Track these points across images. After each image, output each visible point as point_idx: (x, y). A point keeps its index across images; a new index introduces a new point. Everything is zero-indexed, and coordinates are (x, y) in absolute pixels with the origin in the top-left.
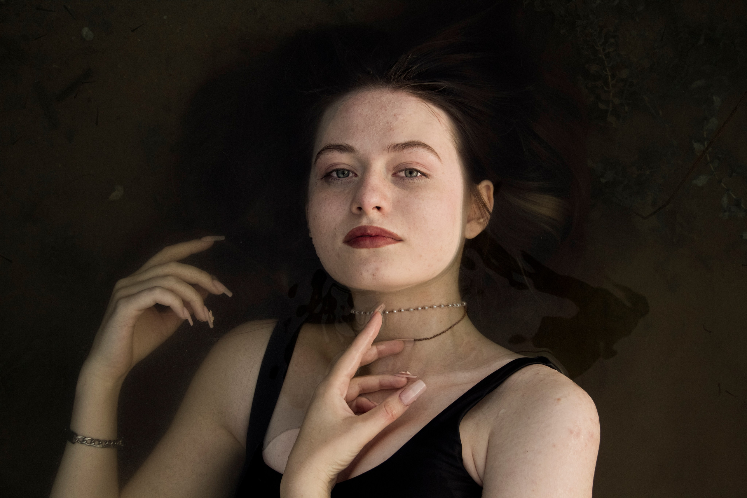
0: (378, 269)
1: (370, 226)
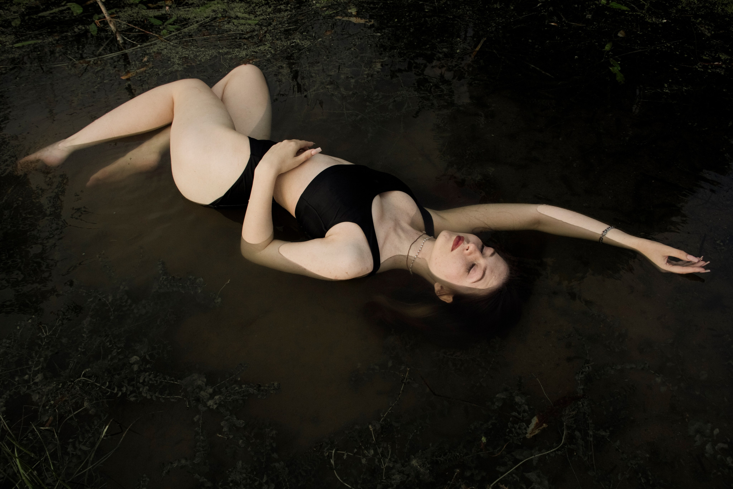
0: (446, 237)
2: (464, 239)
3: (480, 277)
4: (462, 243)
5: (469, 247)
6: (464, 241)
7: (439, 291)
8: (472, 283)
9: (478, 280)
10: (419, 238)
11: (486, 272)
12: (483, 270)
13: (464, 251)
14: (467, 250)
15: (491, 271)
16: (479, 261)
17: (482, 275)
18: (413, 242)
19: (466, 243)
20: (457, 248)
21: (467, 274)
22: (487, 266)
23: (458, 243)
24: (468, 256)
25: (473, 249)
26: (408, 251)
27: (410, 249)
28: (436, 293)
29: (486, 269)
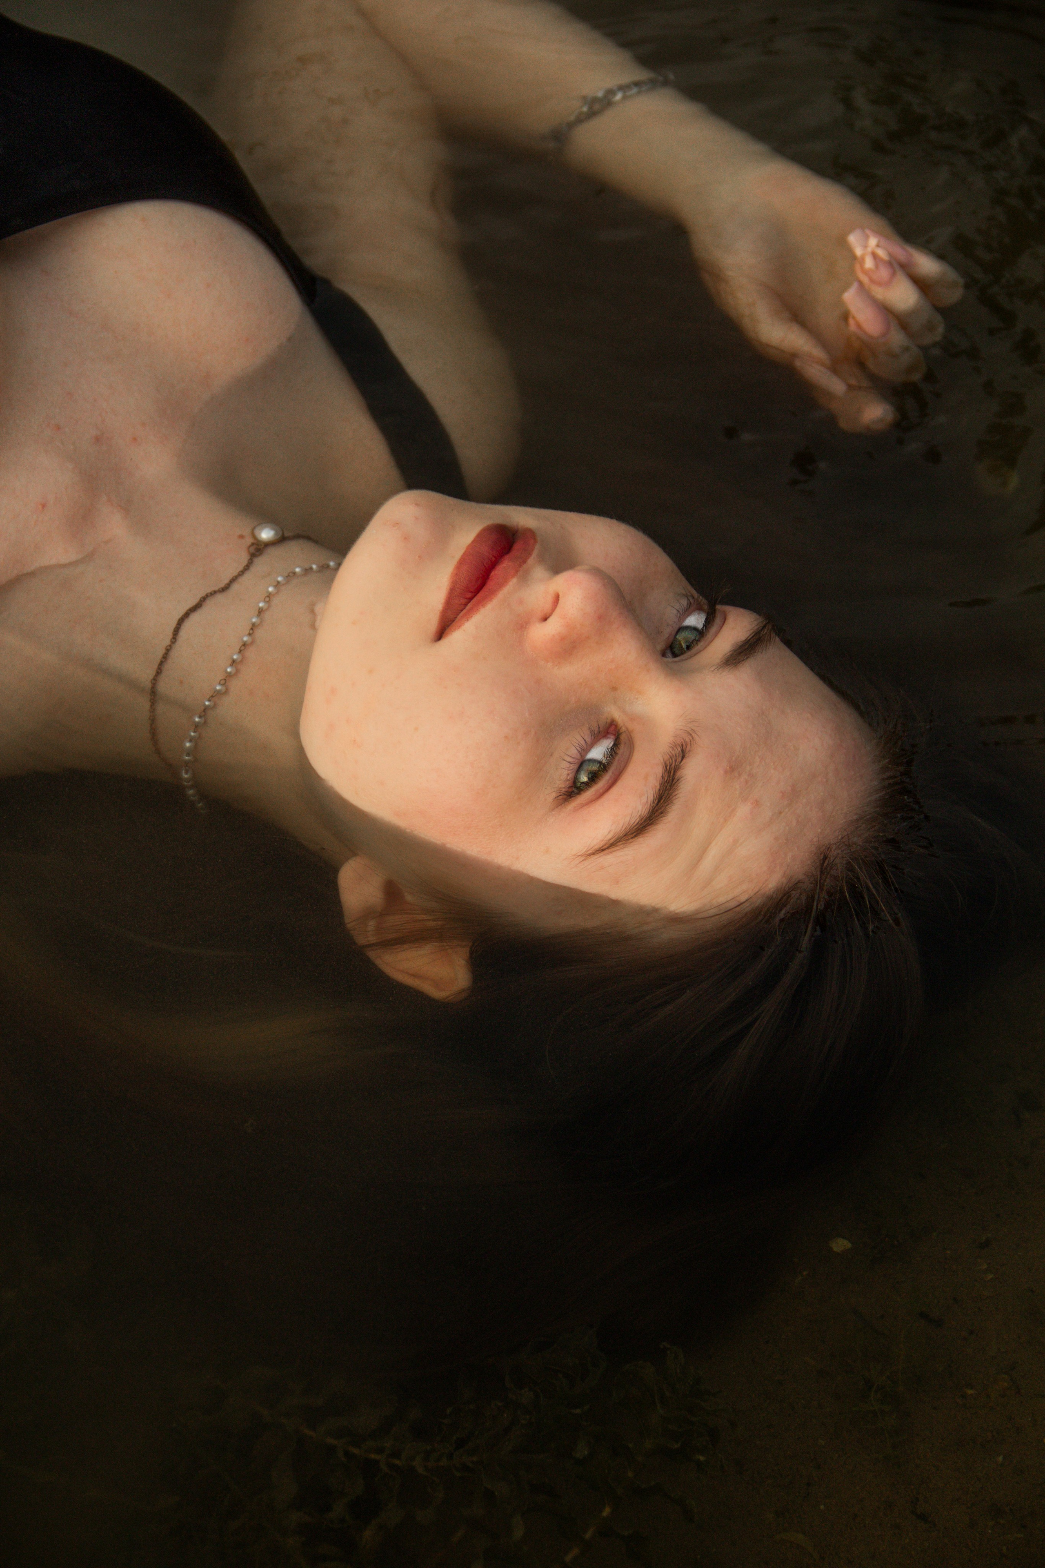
1: (517, 571)
2: (533, 549)
3: (640, 807)
4: (513, 577)
5: (557, 599)
6: (531, 561)
7: (368, 913)
8: (583, 858)
9: (625, 835)
10: (247, 568)
11: (682, 779)
12: (665, 762)
13: (525, 628)
14: (544, 623)
15: (728, 767)
16: (636, 697)
17: (652, 792)
18: (204, 599)
19: (539, 572)
20: (472, 617)
21: (549, 794)
22: (696, 733)
23: (493, 574)
24: (556, 666)
25: (584, 614)
26: (161, 652)
27: (173, 640)
28: (349, 926)
29: (687, 750)
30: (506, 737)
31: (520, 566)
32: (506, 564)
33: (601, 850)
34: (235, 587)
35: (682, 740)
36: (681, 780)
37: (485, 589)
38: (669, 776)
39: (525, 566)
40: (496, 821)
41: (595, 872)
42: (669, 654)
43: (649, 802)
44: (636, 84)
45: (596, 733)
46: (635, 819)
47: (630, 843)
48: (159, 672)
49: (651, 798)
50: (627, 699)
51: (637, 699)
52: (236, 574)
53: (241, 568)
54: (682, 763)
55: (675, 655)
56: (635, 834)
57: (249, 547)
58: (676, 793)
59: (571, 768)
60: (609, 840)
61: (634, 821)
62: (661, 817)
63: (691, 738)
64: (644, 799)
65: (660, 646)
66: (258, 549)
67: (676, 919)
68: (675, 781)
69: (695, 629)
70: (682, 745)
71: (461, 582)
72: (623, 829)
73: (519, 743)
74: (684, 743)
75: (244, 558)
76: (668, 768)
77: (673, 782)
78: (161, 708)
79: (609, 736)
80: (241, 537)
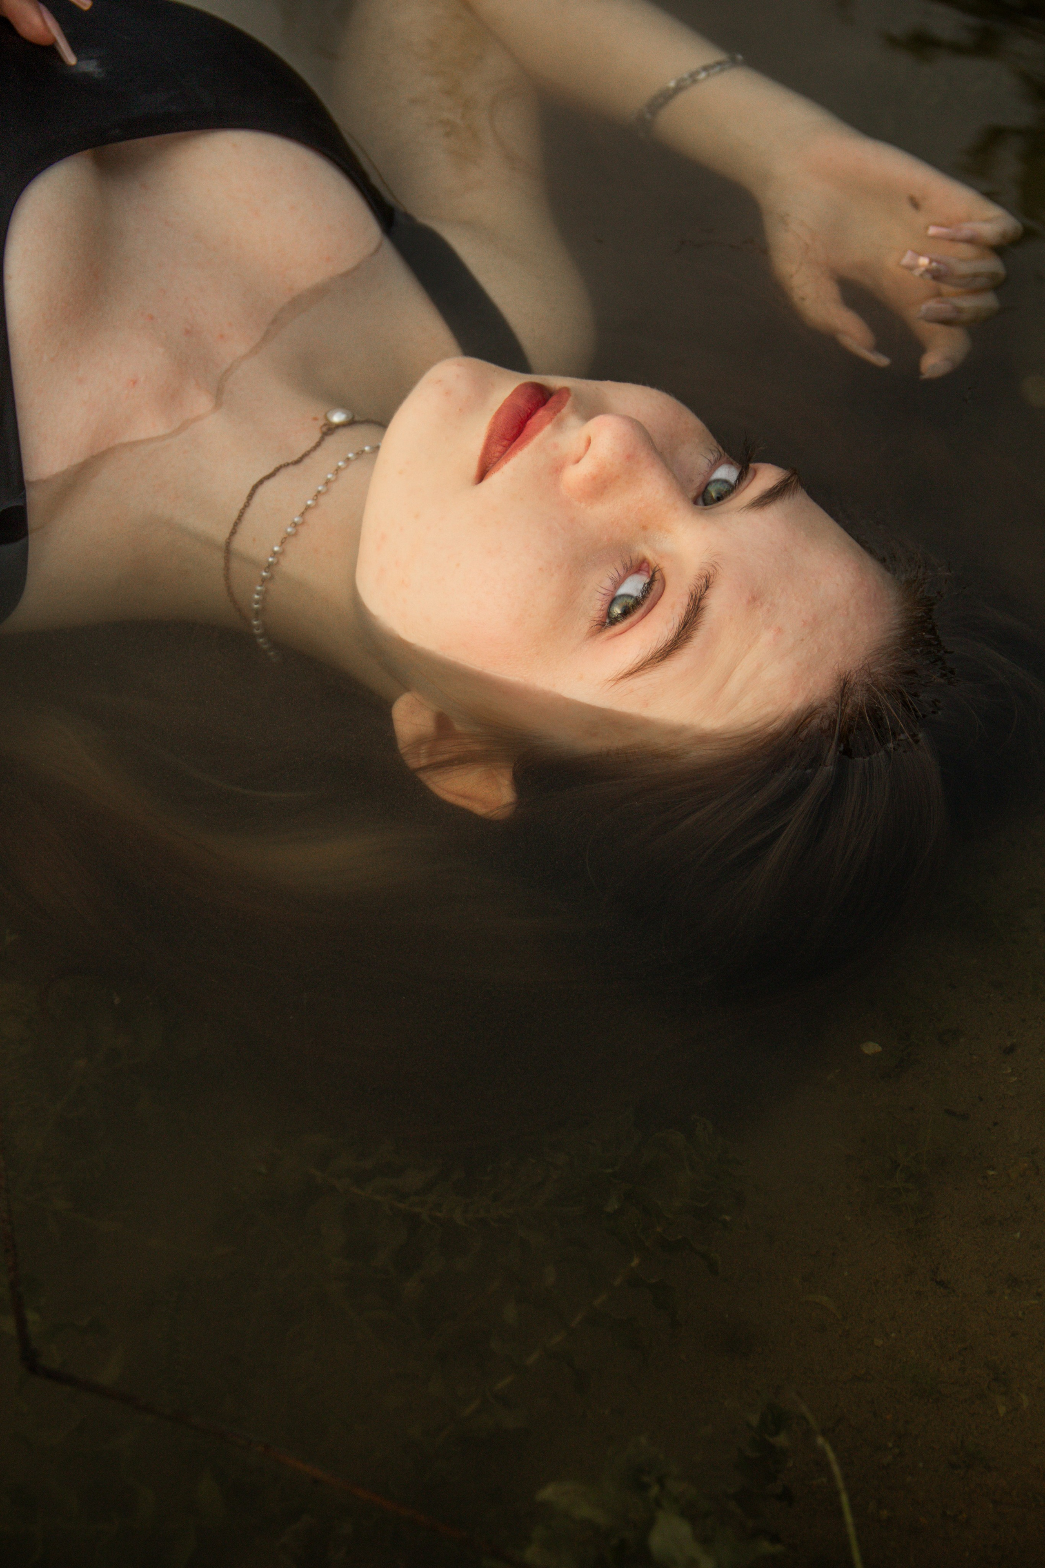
0: (447, 393)
1: (552, 419)
2: (566, 401)
3: (666, 633)
4: (548, 423)
5: (589, 442)
6: (565, 411)
7: (421, 740)
8: (615, 682)
9: (651, 659)
10: (318, 445)
11: (706, 608)
12: (691, 592)
13: (561, 471)
14: (577, 464)
15: (750, 597)
16: (665, 536)
17: (678, 619)
18: (277, 470)
19: (572, 421)
20: (510, 459)
21: (584, 625)
22: (718, 565)
23: (529, 422)
24: (589, 506)
25: (614, 453)
26: (235, 514)
27: (247, 504)
28: (402, 752)
29: (711, 581)
30: (541, 569)
31: (555, 414)
32: (541, 413)
33: (630, 674)
34: (307, 461)
35: (707, 572)
36: (704, 610)
37: (522, 435)
38: (694, 604)
39: (559, 415)
40: (533, 650)
41: (625, 695)
42: (700, 501)
43: (675, 628)
44: (719, 63)
45: (628, 567)
46: (661, 644)
47: (656, 666)
48: (233, 532)
49: (677, 625)
50: (657, 538)
51: (666, 538)
52: (308, 449)
53: (313, 444)
54: (705, 594)
55: (705, 504)
56: (661, 658)
57: (322, 427)
58: (701, 620)
59: (605, 600)
60: (637, 664)
61: (660, 646)
62: (686, 642)
63: (715, 570)
64: (670, 625)
65: (692, 494)
66: (330, 429)
67: (704, 738)
68: (700, 609)
69: (725, 482)
70: (707, 577)
71: (498, 430)
72: (650, 653)
73: (552, 575)
74: (708, 576)
75: (317, 436)
76: (694, 597)
77: (697, 610)
78: (235, 564)
79: (641, 572)
80: (315, 419)
